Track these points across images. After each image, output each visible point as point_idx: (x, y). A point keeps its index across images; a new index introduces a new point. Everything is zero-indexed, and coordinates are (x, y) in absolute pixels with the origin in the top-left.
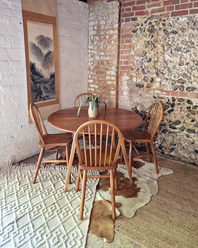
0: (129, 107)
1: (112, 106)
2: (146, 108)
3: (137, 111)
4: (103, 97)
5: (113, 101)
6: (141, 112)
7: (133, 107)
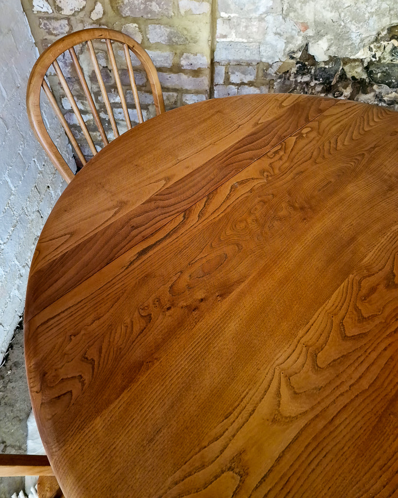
0: (272, 46)
1: (187, 58)
2: (358, 41)
3: (306, 62)
4: (126, 12)
5: (194, 28)
6: (326, 63)
7: (292, 47)
